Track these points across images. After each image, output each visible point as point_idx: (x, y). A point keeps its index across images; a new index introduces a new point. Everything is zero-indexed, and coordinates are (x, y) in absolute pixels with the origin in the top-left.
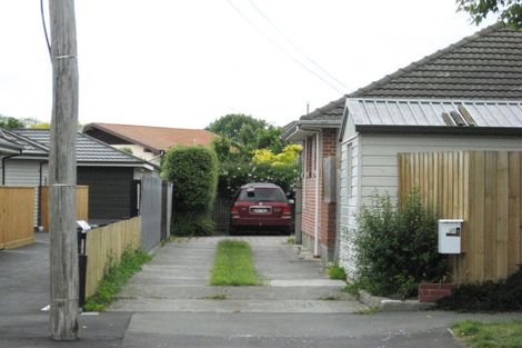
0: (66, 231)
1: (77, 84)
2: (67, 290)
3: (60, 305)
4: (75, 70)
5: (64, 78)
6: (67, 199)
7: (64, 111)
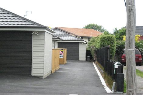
0: (132, 66)
1: (135, 15)
2: (133, 86)
3: (131, 91)
4: (135, 10)
5: (132, 13)
6: (133, 55)
7: (132, 24)
